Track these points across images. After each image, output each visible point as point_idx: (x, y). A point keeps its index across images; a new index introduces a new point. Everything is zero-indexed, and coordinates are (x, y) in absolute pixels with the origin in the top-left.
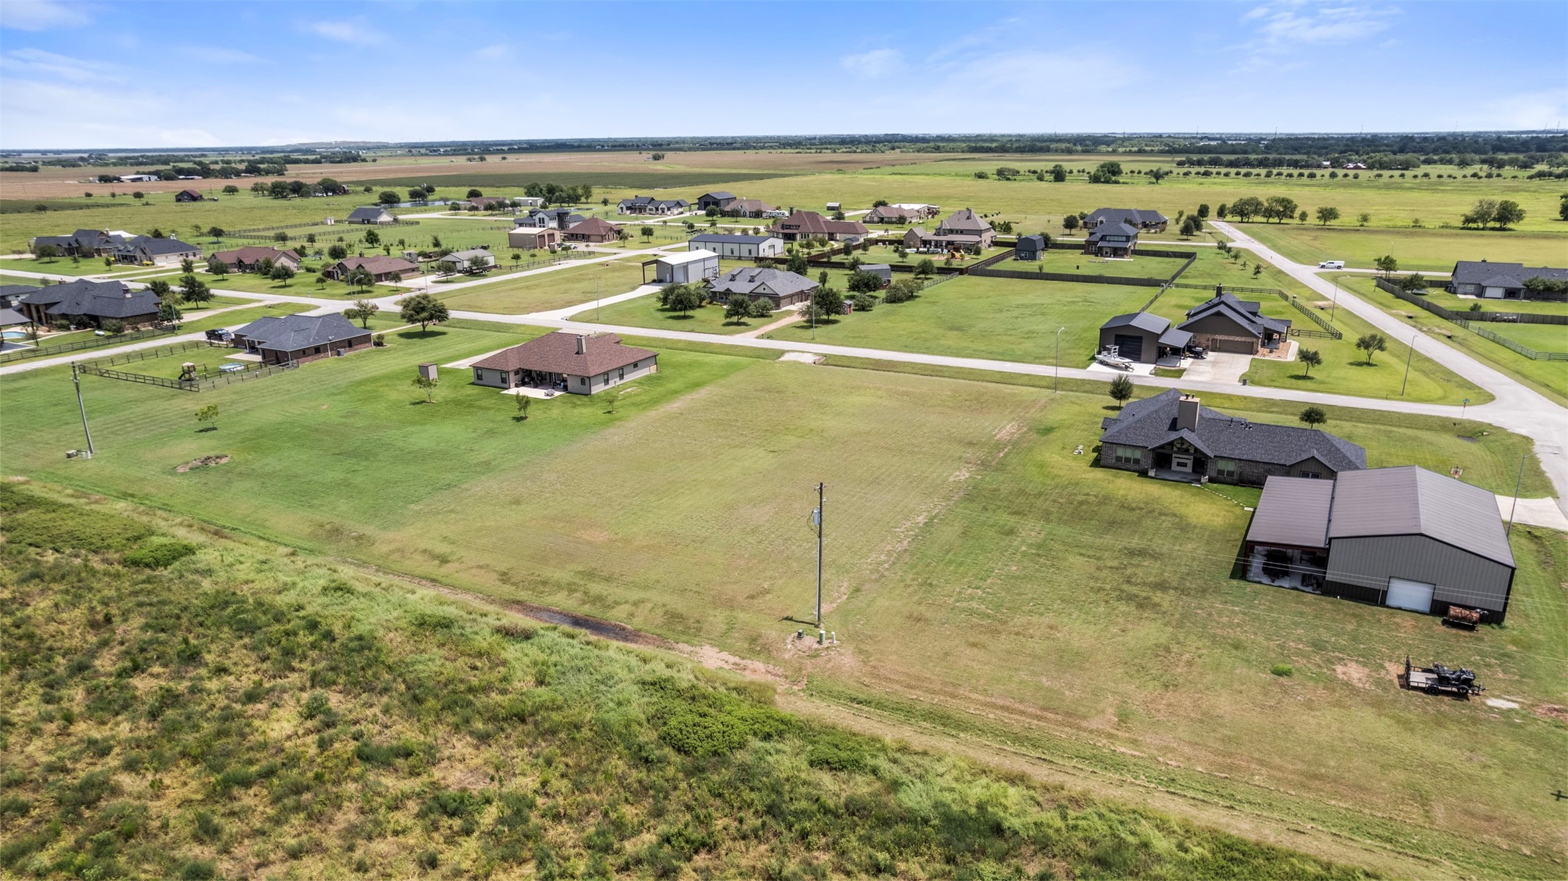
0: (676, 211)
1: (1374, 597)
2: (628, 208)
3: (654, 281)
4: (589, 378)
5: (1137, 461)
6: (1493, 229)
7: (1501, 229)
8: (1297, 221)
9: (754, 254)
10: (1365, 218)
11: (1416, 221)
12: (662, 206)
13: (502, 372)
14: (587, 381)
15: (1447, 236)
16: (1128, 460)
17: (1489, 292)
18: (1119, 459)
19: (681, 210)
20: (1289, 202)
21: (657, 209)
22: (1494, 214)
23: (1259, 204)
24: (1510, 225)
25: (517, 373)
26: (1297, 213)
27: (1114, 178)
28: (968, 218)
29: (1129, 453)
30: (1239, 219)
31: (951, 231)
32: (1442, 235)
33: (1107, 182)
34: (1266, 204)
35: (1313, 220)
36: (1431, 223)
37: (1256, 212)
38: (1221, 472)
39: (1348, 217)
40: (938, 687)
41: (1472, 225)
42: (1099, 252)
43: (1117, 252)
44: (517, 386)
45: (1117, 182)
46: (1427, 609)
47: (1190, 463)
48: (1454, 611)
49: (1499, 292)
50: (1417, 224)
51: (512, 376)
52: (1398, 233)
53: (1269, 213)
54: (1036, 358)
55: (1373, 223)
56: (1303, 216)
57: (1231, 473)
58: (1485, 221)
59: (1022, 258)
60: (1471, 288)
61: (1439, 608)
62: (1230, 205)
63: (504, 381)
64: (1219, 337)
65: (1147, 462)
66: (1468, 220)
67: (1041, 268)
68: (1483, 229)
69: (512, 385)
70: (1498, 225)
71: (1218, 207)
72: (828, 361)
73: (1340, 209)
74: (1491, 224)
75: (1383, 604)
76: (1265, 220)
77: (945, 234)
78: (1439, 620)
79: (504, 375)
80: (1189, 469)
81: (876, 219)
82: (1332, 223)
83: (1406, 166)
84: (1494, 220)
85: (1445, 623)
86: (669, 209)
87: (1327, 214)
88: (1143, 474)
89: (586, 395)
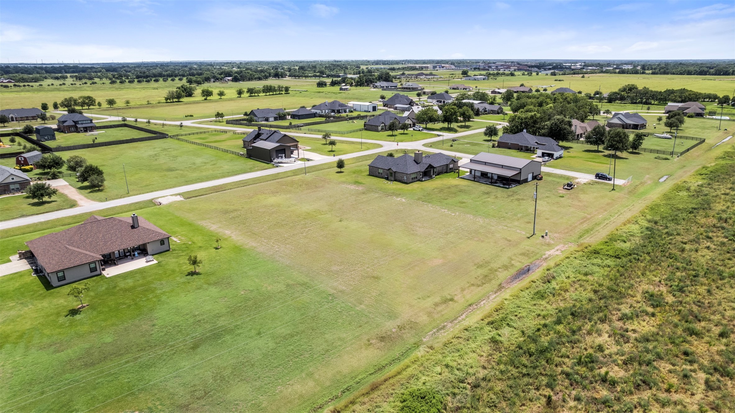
6: (176, 102)
7: (179, 102)
8: (97, 107)
10: (128, 103)
11: (148, 101)
15: (161, 106)
20: (92, 98)
22: (174, 95)
23: (75, 100)
24: (181, 100)
26: (97, 103)
30: (66, 109)
32: (158, 106)
34: (80, 100)
35: (105, 105)
36: (154, 101)
37: (75, 105)
39: (120, 103)
43: (86, 130)
50: (149, 103)
55: (132, 104)
56: (100, 104)
57: (436, 172)
58: (173, 98)
62: (59, 102)
63: (92, 270)
66: (167, 99)
68: (173, 102)
70: (177, 100)
71: (52, 104)
73: (116, 99)
74: (175, 100)
76: (79, 108)
79: (90, 266)
82: (115, 106)
84: (176, 98)
87: (111, 102)
89: (168, 250)
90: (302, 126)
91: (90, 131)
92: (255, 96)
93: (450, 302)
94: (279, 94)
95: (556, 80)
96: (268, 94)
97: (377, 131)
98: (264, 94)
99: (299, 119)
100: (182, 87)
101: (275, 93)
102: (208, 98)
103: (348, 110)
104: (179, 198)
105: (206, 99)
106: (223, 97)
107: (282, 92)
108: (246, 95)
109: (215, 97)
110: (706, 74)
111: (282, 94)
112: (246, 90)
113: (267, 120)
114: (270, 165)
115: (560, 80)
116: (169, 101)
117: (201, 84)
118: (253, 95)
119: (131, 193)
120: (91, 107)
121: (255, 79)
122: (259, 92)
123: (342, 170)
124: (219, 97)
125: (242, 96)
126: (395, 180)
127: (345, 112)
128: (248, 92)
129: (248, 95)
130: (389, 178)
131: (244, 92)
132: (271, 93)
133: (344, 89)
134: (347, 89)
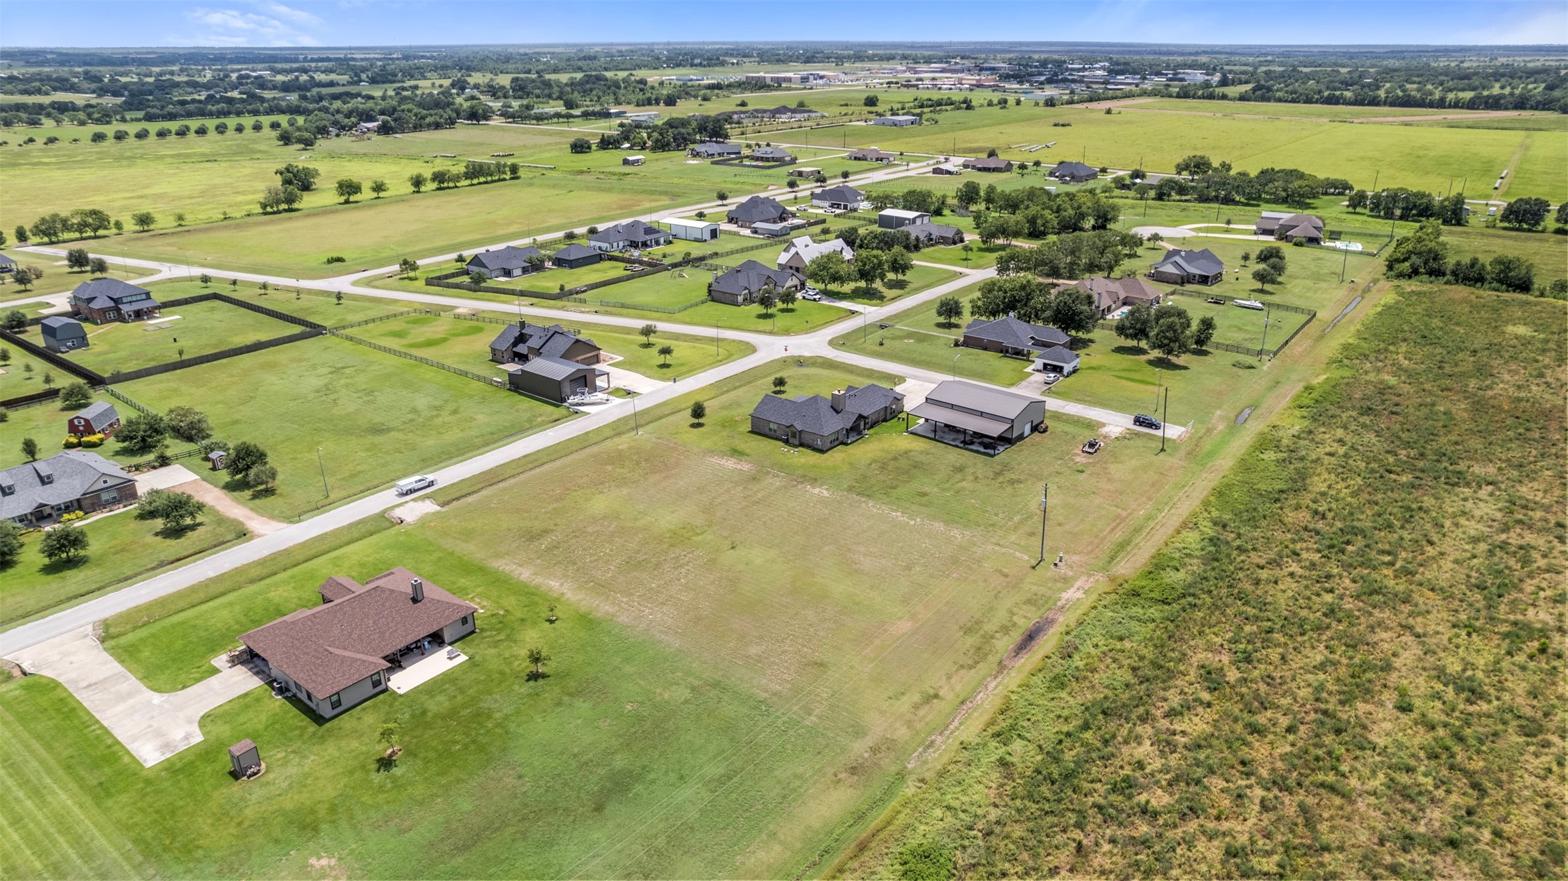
1: (1021, 437)
5: (837, 439)
6: (285, 211)
7: (290, 210)
8: (114, 231)
10: (180, 218)
11: (225, 214)
13: (370, 676)
15: (252, 222)
16: (834, 441)
17: (515, 273)
18: (831, 442)
22: (282, 197)
23: (64, 222)
24: (295, 206)
26: (112, 225)
30: (46, 239)
32: (248, 223)
34: (74, 219)
35: (130, 226)
36: (237, 213)
37: (65, 230)
39: (163, 221)
42: (121, 318)
43: (139, 315)
46: (1030, 432)
49: (520, 272)
50: (226, 218)
53: (80, 229)
55: (189, 222)
56: (119, 226)
58: (278, 202)
61: (1033, 429)
62: (30, 228)
63: (373, 685)
65: (844, 439)
66: (264, 206)
67: (182, 353)
68: (279, 212)
70: (286, 207)
72: (440, 500)
73: (153, 211)
74: (283, 206)
75: (1024, 438)
76: (77, 235)
78: (1038, 433)
79: (372, 678)
82: (152, 227)
84: (284, 203)
85: (1041, 432)
87: (144, 220)
88: (845, 444)
90: (585, 291)
91: (148, 316)
92: (449, 188)
93: (935, 701)
94: (499, 180)
95: (1055, 125)
96: (475, 181)
97: (736, 304)
98: (468, 182)
99: (571, 267)
100: (287, 170)
101: (490, 178)
102: (352, 198)
103: (662, 240)
105: (347, 202)
106: (382, 194)
108: (430, 186)
109: (366, 194)
110: (1337, 103)
111: (504, 180)
112: (429, 178)
113: (508, 273)
114: (561, 411)
115: (1063, 125)
116: (269, 209)
117: (312, 144)
118: (446, 185)
119: (333, 496)
120: (101, 232)
122: (457, 178)
123: (701, 421)
124: (375, 195)
125: (423, 189)
126: (801, 445)
127: (658, 243)
128: (433, 180)
129: (435, 185)
130: (791, 440)
131: (425, 180)
132: (482, 179)
133: (633, 163)
134: (638, 161)
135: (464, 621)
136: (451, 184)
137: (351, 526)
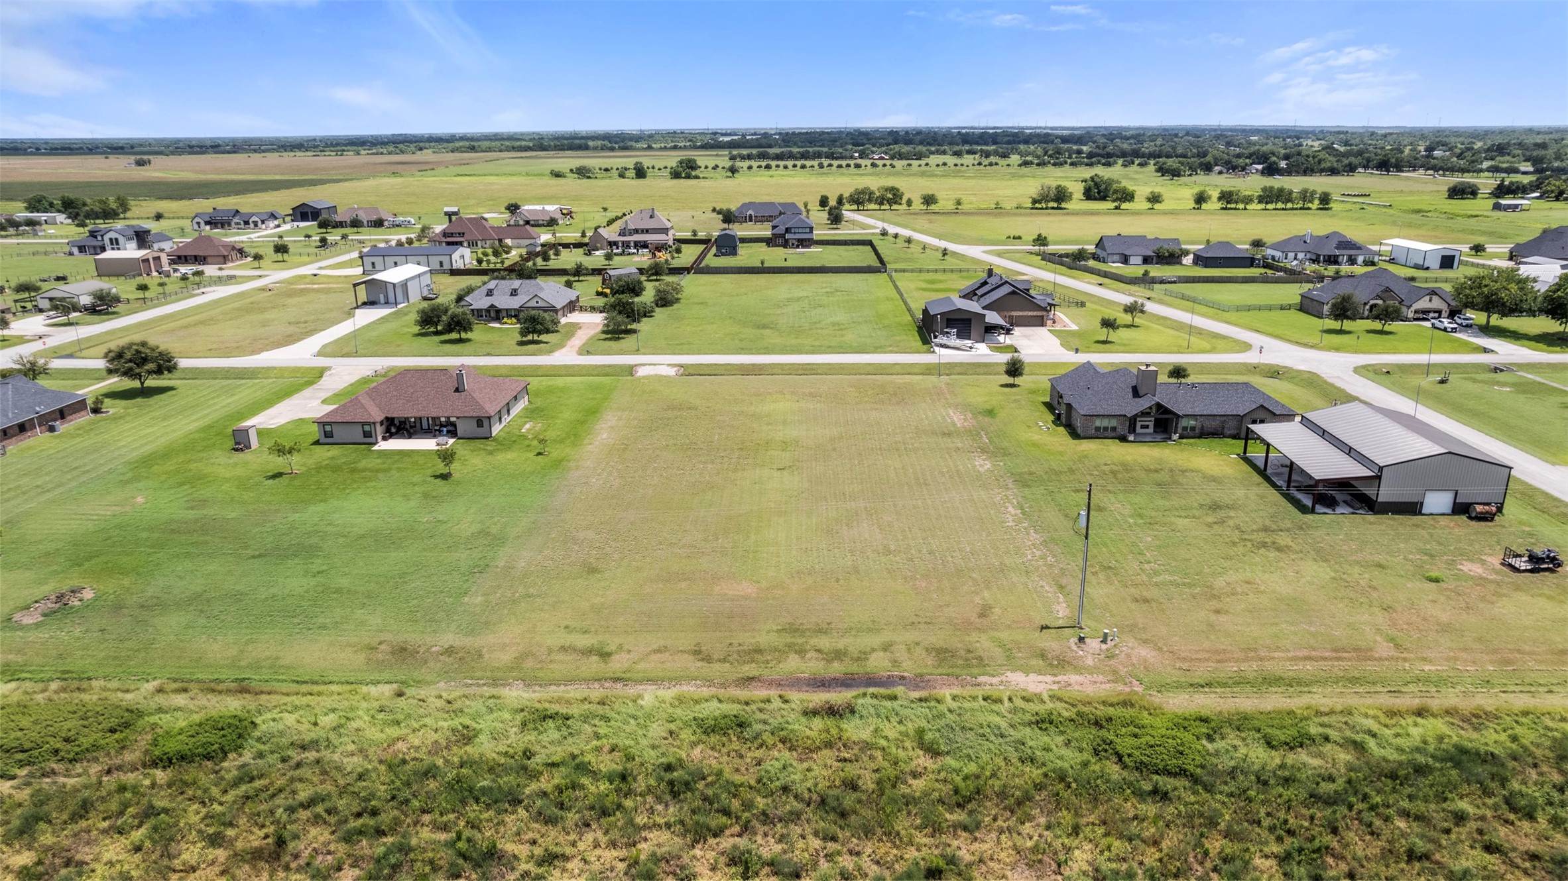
0: (272, 224)
1: (1412, 508)
2: (207, 223)
3: (365, 304)
4: (489, 418)
5: (1114, 429)
6: (1053, 208)
7: (1058, 208)
8: (904, 207)
9: (446, 266)
10: (959, 203)
11: (997, 204)
12: (254, 218)
13: (363, 424)
14: (486, 423)
15: (1021, 215)
16: (1106, 429)
17: (1133, 260)
18: (1098, 429)
19: (276, 222)
20: (898, 190)
21: (247, 223)
22: (1052, 195)
23: (871, 193)
24: (1063, 205)
25: (382, 423)
26: (904, 200)
27: (693, 173)
28: (651, 217)
29: (1105, 423)
30: (855, 207)
31: (636, 231)
32: (1015, 215)
33: (688, 177)
34: (878, 194)
35: (918, 205)
36: (1009, 205)
37: (870, 200)
38: (1185, 429)
39: (945, 202)
40: (1242, 655)
41: (1037, 205)
42: (785, 244)
43: (803, 243)
44: (384, 439)
45: (697, 177)
46: (1449, 511)
47: (1151, 424)
48: (1479, 508)
49: (1139, 260)
50: (997, 207)
51: (378, 426)
52: (981, 214)
53: (881, 201)
54: (876, 348)
55: (965, 207)
56: (909, 203)
57: (1193, 428)
58: (1046, 201)
59: (723, 254)
60: (1116, 258)
61: (1461, 509)
62: (846, 195)
63: (367, 434)
64: (1014, 314)
65: (1122, 429)
66: (1035, 201)
67: (762, 263)
68: (1047, 209)
69: (380, 438)
70: (1055, 205)
72: (688, 371)
73: (940, 195)
74: (1051, 204)
75: (1420, 513)
76: (877, 207)
77: (630, 234)
78: (1464, 517)
79: (367, 428)
80: (1151, 430)
81: (521, 222)
82: (933, 207)
83: (919, 156)
84: (1053, 200)
85: (1470, 518)
86: (263, 222)
87: (929, 200)
88: (1123, 439)
89: (487, 438)
90: (1174, 282)
91: (804, 247)
92: (1236, 209)
94: (1301, 209)
96: (1270, 206)
98: (1262, 206)
100: (1092, 178)
101: (1289, 205)
102: (1124, 206)
104: (672, 372)
105: (1117, 208)
106: (1157, 206)
107: (1310, 205)
108: (1213, 205)
109: (1140, 204)
111: (1309, 209)
112: (1215, 194)
113: (1125, 260)
117: (1179, 175)
118: (1233, 206)
120: (895, 207)
121: (1322, 171)
122: (1248, 200)
124: (1150, 206)
125: (1204, 206)
127: (1352, 261)
128: (1220, 199)
129: (1219, 205)
131: (1210, 197)
132: (1280, 205)
133: (1507, 208)
134: (1516, 206)
135: (480, 422)
136: (1241, 206)
137: (604, 366)
